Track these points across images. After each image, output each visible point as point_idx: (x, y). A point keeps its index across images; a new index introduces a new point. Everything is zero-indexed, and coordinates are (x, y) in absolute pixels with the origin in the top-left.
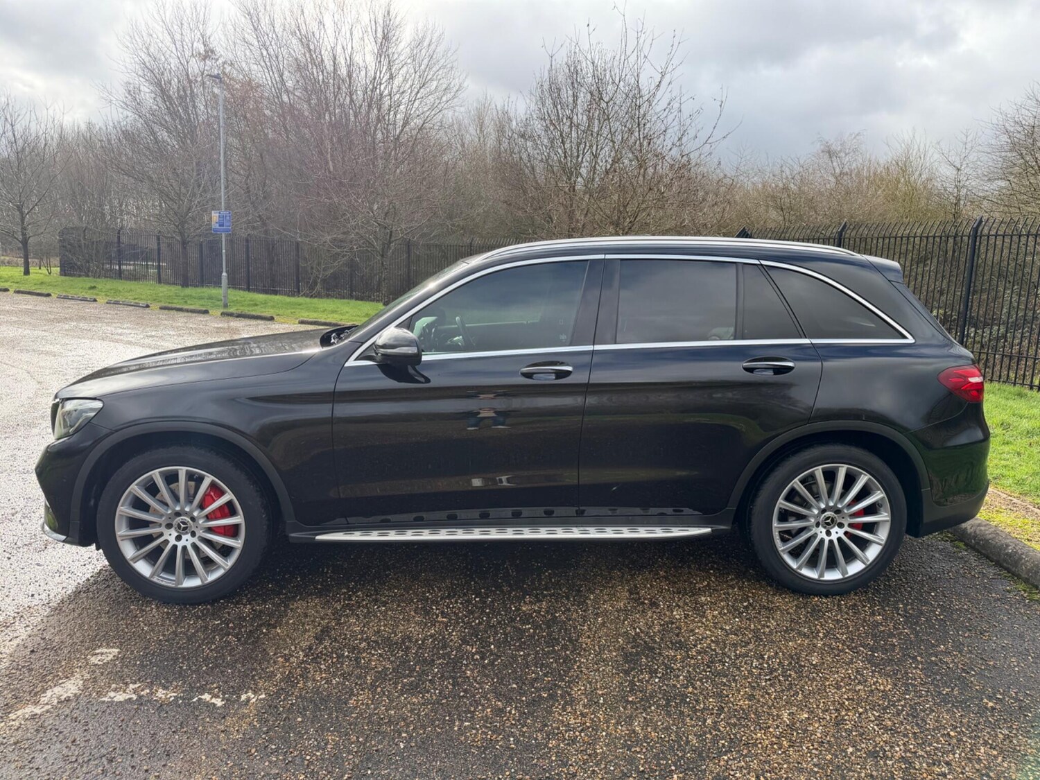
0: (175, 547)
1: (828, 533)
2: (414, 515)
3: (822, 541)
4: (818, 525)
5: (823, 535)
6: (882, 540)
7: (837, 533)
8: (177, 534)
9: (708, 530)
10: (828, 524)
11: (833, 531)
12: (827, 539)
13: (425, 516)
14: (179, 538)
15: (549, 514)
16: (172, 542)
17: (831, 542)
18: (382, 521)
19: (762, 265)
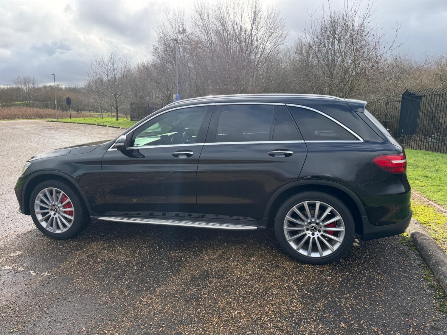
0: (53, 217)
1: (313, 234)
2: (137, 212)
3: (309, 237)
4: (307, 230)
5: (310, 235)
6: (341, 240)
7: (317, 234)
8: (54, 213)
9: (256, 228)
10: (313, 230)
11: (315, 233)
12: (312, 237)
13: (141, 213)
14: (55, 214)
15: (190, 216)
16: (52, 216)
17: (314, 238)
18: (125, 214)
19: (286, 106)
